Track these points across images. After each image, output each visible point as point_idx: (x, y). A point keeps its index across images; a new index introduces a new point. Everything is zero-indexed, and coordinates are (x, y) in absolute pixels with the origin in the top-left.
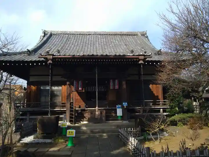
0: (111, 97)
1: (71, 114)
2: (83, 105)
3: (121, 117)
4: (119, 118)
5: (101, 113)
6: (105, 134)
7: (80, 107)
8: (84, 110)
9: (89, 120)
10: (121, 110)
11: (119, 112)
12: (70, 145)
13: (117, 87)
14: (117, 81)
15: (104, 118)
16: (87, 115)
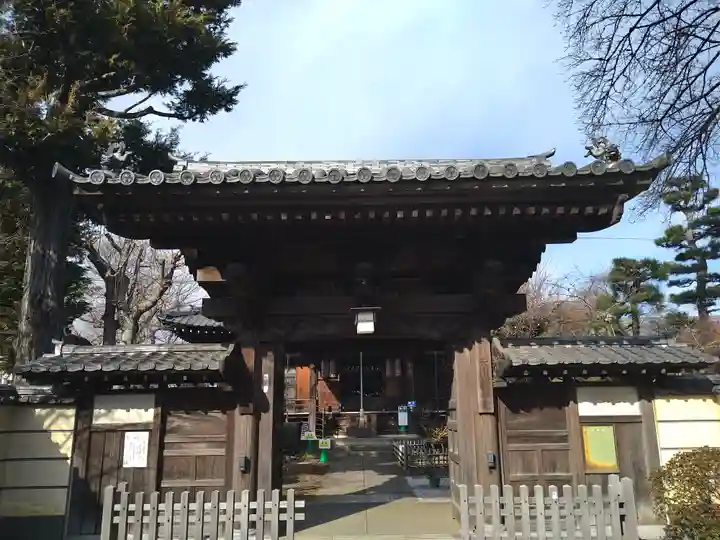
0: (391, 391)
1: (318, 422)
2: (336, 406)
3: (406, 427)
4: (402, 429)
5: (369, 420)
6: (373, 452)
7: (330, 410)
8: (339, 415)
9: (348, 432)
10: (406, 414)
11: (403, 419)
12: (323, 459)
13: (398, 372)
14: (397, 362)
15: (373, 429)
16: (344, 424)
